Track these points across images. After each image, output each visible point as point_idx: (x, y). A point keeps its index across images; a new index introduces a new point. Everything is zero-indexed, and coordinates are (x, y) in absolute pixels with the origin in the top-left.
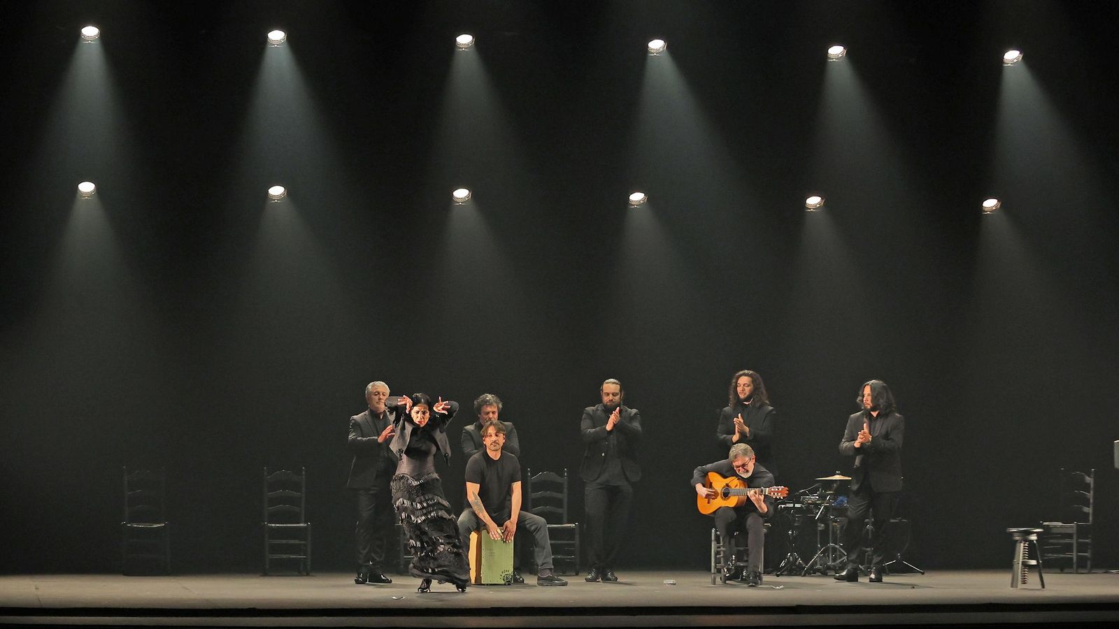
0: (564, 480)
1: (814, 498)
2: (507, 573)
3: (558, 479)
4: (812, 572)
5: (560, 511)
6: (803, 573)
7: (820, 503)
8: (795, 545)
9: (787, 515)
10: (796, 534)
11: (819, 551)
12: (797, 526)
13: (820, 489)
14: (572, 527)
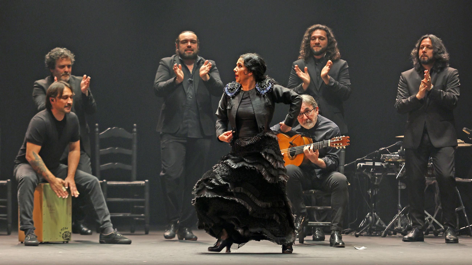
0: (133, 135)
1: (396, 155)
3: (128, 135)
4: (391, 233)
5: (128, 167)
6: (383, 234)
7: (401, 162)
8: (374, 205)
9: (366, 173)
10: (376, 193)
11: (399, 211)
12: (377, 185)
13: (401, 148)
14: (142, 184)
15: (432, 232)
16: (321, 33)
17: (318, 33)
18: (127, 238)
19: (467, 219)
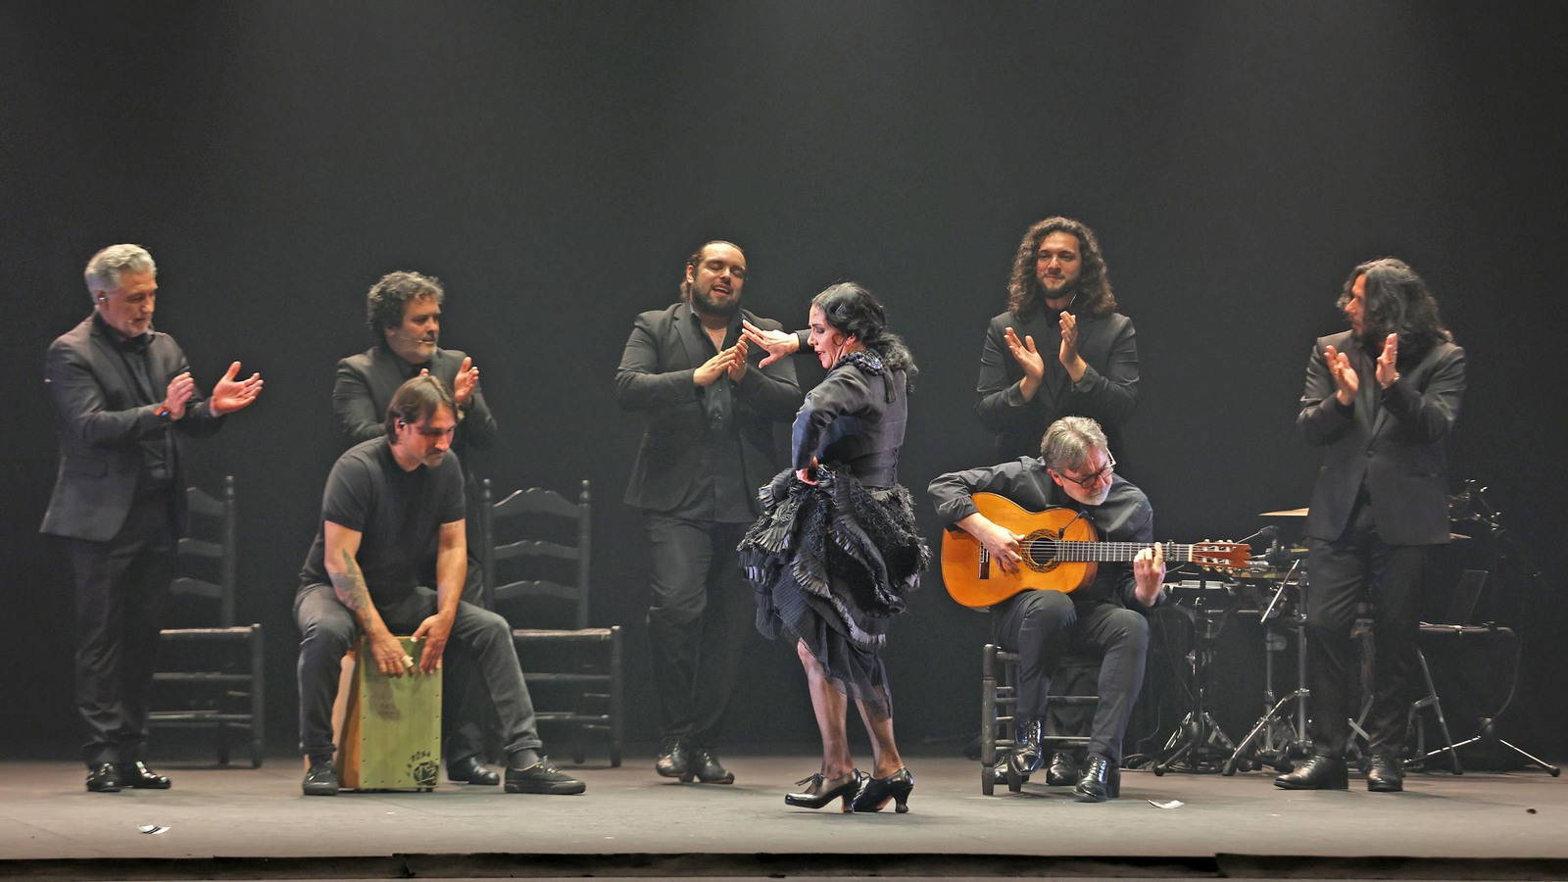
0: (581, 510)
2: (426, 759)
3: (567, 509)
4: (1248, 765)
5: (569, 593)
6: (1227, 767)
7: (1273, 579)
8: (1204, 691)
9: (1183, 609)
10: (1207, 660)
11: (1269, 707)
12: (1211, 639)
13: (1274, 542)
14: (603, 638)
15: (1354, 762)
16: (1065, 242)
17: (1056, 242)
18: (573, 777)
19: (1445, 729)
